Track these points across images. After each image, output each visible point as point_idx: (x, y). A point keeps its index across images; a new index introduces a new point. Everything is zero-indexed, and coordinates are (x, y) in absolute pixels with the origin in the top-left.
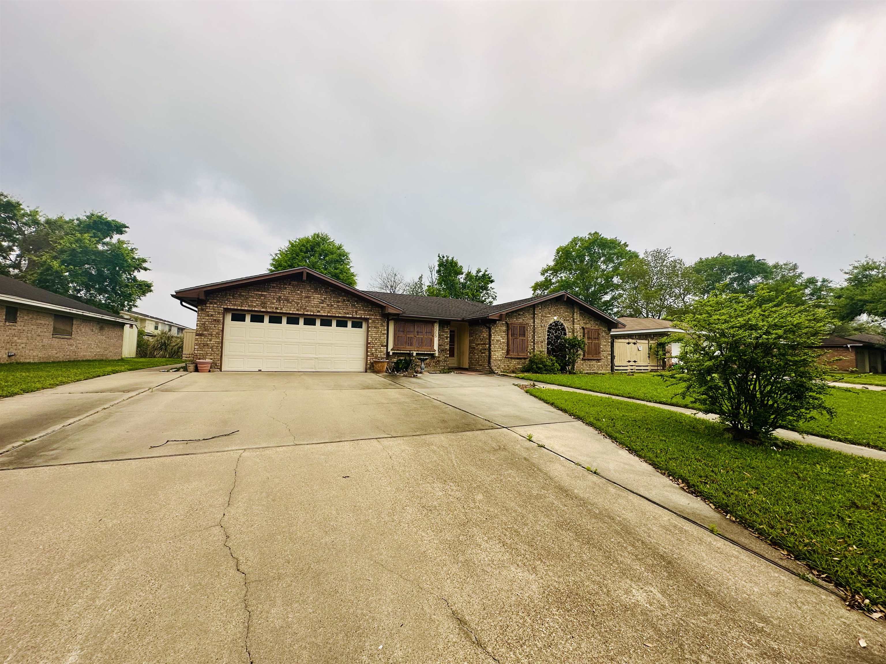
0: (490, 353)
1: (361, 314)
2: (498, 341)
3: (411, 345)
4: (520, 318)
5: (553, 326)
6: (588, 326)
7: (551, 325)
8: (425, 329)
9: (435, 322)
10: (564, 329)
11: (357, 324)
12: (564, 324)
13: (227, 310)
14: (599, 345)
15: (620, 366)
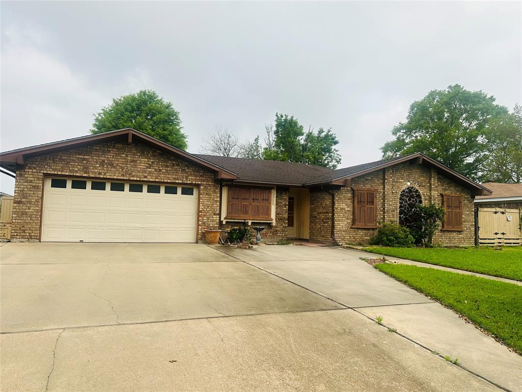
0: (333, 223)
1: (191, 179)
2: (342, 209)
3: (246, 213)
4: (367, 184)
5: (407, 192)
6: (447, 192)
7: (404, 191)
8: (261, 195)
9: (272, 188)
10: (419, 196)
11: (187, 191)
12: (420, 191)
13: (46, 176)
14: (460, 214)
15: (486, 239)
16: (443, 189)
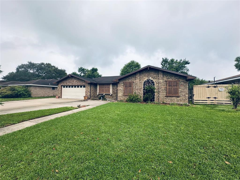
0: (117, 94)
1: (84, 84)
2: (120, 89)
3: (103, 91)
8: (107, 86)
9: (110, 84)
11: (84, 87)
15: (200, 100)
16: (167, 78)
